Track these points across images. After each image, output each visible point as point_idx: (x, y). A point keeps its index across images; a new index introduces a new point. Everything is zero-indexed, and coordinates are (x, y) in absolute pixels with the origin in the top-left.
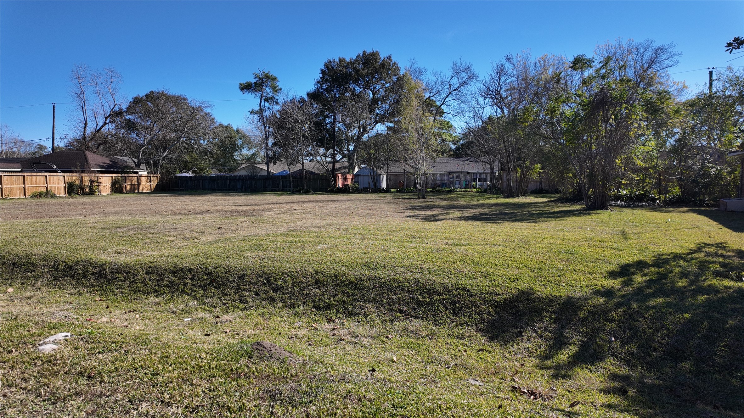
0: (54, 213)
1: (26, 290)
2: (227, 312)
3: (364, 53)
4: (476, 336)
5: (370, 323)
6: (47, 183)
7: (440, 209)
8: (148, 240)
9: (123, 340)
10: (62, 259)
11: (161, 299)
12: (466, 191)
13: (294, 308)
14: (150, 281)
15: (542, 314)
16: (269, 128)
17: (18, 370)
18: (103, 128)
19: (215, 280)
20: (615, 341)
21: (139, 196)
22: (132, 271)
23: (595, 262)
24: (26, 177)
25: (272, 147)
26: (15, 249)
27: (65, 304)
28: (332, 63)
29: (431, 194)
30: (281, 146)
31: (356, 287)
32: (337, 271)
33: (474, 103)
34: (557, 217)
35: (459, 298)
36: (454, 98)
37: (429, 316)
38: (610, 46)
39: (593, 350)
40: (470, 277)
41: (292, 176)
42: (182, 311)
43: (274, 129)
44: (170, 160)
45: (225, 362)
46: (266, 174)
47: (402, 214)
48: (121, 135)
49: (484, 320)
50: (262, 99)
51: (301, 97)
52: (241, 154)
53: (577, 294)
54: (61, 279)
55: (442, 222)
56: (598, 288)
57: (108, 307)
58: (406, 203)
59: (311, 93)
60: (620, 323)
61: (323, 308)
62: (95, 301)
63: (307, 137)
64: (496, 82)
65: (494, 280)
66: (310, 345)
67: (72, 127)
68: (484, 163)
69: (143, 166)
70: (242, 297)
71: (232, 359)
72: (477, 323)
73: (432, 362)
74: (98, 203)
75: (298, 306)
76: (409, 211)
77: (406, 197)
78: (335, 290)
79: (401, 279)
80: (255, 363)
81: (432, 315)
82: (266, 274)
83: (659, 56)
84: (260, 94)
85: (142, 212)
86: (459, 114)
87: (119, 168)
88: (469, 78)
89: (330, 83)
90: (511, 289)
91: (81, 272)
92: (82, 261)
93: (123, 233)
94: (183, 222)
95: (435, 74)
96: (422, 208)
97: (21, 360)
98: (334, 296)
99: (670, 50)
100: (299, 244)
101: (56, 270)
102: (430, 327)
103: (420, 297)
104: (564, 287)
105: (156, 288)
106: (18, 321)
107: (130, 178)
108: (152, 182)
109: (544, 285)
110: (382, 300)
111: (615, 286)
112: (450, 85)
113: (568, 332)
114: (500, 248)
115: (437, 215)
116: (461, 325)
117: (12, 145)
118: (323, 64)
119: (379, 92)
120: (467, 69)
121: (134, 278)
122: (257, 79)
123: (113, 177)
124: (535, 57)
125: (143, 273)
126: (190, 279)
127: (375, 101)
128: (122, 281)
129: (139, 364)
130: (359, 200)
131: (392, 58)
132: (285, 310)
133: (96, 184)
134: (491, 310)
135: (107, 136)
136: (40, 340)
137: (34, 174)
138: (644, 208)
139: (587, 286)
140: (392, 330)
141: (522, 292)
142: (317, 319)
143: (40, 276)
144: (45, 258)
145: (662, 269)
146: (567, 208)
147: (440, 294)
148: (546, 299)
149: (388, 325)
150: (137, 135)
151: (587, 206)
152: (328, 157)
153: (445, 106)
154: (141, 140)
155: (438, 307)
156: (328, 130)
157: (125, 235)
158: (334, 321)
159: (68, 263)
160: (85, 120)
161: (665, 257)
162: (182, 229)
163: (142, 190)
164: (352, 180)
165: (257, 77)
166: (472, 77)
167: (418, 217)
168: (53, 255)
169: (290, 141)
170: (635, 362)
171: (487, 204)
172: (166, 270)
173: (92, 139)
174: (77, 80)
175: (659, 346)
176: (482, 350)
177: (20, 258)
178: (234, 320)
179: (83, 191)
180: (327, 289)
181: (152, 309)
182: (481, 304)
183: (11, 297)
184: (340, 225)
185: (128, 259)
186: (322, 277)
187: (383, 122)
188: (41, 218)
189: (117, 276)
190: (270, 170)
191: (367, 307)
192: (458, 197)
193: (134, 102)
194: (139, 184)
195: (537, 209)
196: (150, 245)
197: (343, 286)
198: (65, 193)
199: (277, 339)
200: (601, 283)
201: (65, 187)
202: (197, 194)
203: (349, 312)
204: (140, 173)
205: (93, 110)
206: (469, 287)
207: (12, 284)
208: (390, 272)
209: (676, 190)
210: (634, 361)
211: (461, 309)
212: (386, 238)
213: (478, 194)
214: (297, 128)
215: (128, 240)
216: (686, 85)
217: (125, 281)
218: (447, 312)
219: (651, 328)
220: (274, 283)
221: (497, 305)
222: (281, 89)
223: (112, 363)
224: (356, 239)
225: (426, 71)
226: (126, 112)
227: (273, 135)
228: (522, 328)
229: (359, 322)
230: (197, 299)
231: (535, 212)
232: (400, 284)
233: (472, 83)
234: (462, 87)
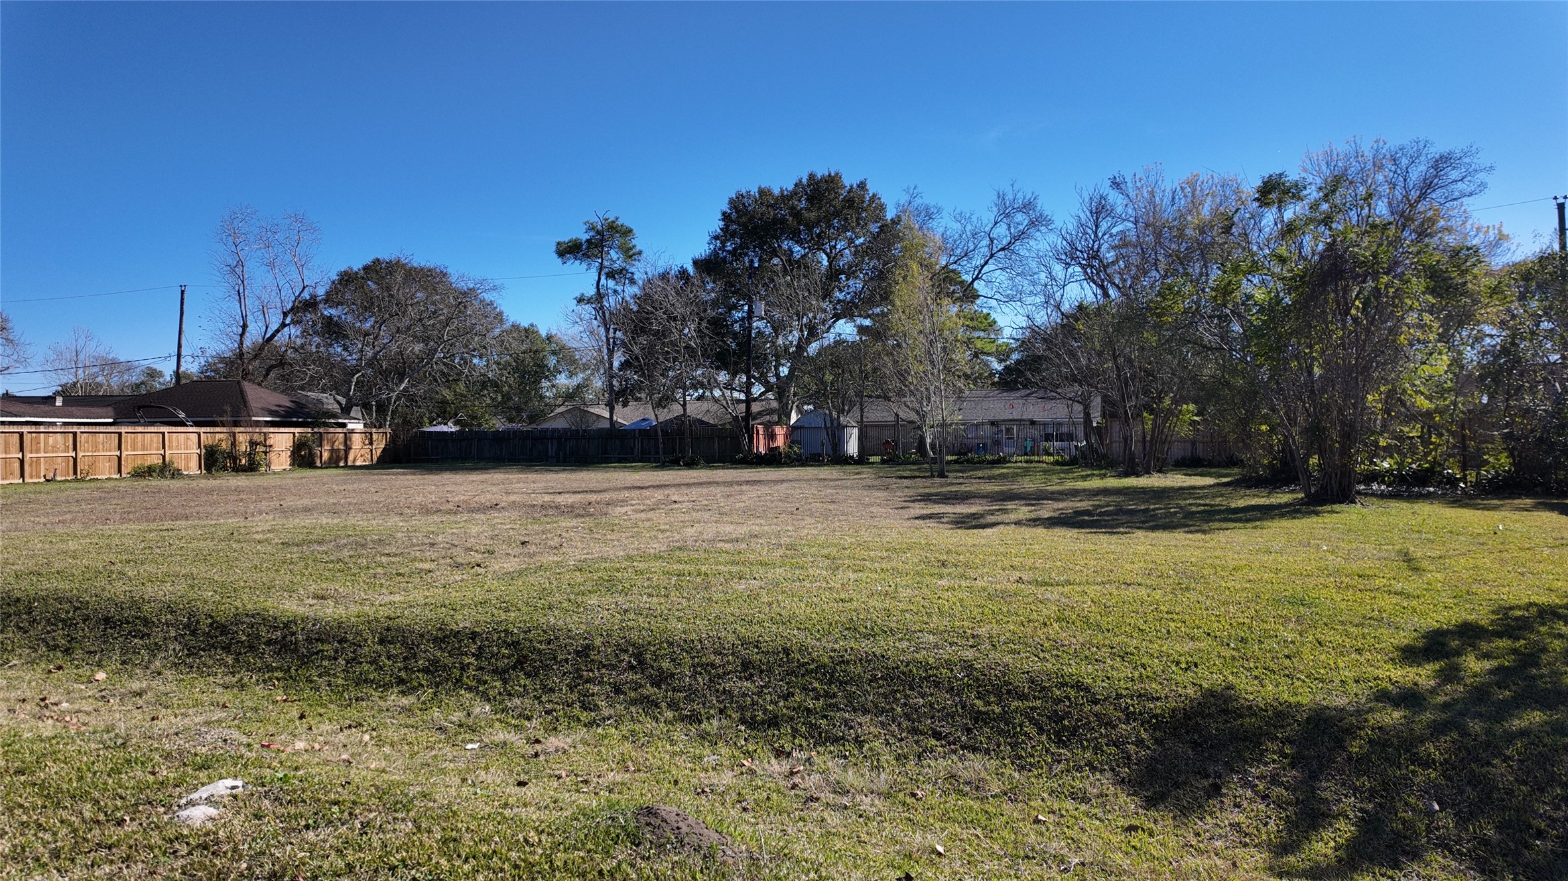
0: (180, 511)
1: (131, 677)
2: (555, 729)
3: (812, 176)
4: (1116, 795)
5: (870, 761)
6: (164, 447)
7: (984, 501)
8: (379, 570)
9: (353, 797)
10: (205, 610)
11: (412, 699)
12: (1031, 462)
13: (700, 722)
14: (389, 659)
15: (1261, 744)
16: (615, 333)
17: (140, 866)
18: (279, 335)
19: (525, 657)
20: (1441, 811)
21: (348, 474)
22: (350, 637)
23: (1361, 625)
24: (124, 435)
25: (620, 370)
26: (108, 587)
27: (212, 708)
28: (746, 200)
29: (957, 467)
30: (640, 370)
31: (832, 676)
32: (789, 640)
33: (1043, 276)
34: (1248, 521)
35: (1068, 707)
36: (1001, 266)
37: (1002, 748)
38: (1335, 155)
39: (1392, 831)
40: (1086, 657)
41: (662, 431)
42: (460, 726)
43: (625, 333)
44: (411, 399)
45: (582, 854)
46: (607, 425)
47: (903, 511)
48: (314, 350)
49: (1129, 758)
50: (603, 273)
51: (682, 267)
52: (553, 386)
53: (1337, 699)
54: (202, 653)
55: (995, 530)
56: (1385, 685)
57: (302, 717)
58: (906, 487)
59: (702, 261)
60: (1447, 770)
61: (763, 723)
62: (275, 702)
63: (693, 348)
64: (1089, 231)
65: (1143, 666)
66: (745, 809)
67: (218, 332)
68: (1070, 402)
69: (356, 411)
70: (585, 695)
71: (597, 846)
72: (1114, 764)
73: (1027, 857)
74: (267, 489)
75: (708, 718)
76: (916, 505)
77: (905, 474)
78: (788, 683)
79: (931, 661)
80: (649, 858)
81: (1010, 744)
82: (634, 645)
83: (1442, 173)
84: (597, 264)
85: (360, 508)
86: (1011, 299)
87: (308, 415)
88: (1032, 223)
89: (741, 239)
90: (1185, 687)
91: (244, 638)
92: (247, 615)
93: (326, 553)
94: (449, 530)
95: (959, 218)
96: (946, 499)
97: (145, 842)
98: (786, 697)
99: (1467, 160)
100: (699, 580)
101: (193, 633)
102: (1007, 772)
103: (978, 702)
104: (1304, 681)
105: (403, 674)
106: (130, 749)
107: (330, 436)
108: (375, 443)
109: (1256, 677)
110: (893, 709)
111: (1421, 681)
112: (992, 240)
113: (1327, 789)
114: (1143, 592)
115: (982, 516)
116: (1079, 769)
117: (96, 369)
118: (727, 200)
119: (842, 255)
120: (1027, 207)
121: (354, 652)
122: (592, 233)
123: (297, 435)
124: (1171, 179)
125: (373, 642)
126: (473, 655)
127: (834, 274)
128: (329, 658)
129: (399, 856)
130: (805, 480)
131: (868, 187)
132: (679, 726)
133: (263, 449)
134: (1144, 735)
135: (286, 351)
136: (180, 797)
137: (140, 429)
138: (1434, 498)
139: (1357, 681)
140: (921, 778)
141: (1211, 693)
142: (751, 748)
143: (160, 646)
144: (169, 606)
145: (1523, 642)
146: (1263, 500)
147: (1023, 697)
148: (1266, 711)
149: (911, 765)
150: (345, 349)
151: (1306, 496)
152: (735, 389)
153: (982, 282)
154: (352, 360)
155: (1021, 726)
156: (735, 335)
157: (332, 558)
158: (789, 755)
159: (218, 619)
160: (244, 318)
161: (1519, 613)
162: (448, 546)
163: (354, 460)
164: (786, 436)
165: (593, 229)
166: (1039, 222)
167: (940, 518)
168: (185, 602)
169: (658, 359)
170: (1499, 862)
171: (1084, 490)
172: (422, 636)
173: (255, 357)
174: (230, 239)
175: (1549, 826)
176: (1131, 829)
177: (120, 607)
178: (572, 750)
179: (235, 463)
180: (769, 682)
181: (394, 721)
182: (1120, 722)
183: (101, 691)
184: (778, 536)
185: (341, 610)
186: (757, 654)
187: (850, 317)
188: (154, 520)
189: (320, 646)
190: (615, 418)
191: (860, 724)
192: (1017, 475)
193: (340, 281)
194: (348, 448)
195: (1198, 502)
196: (383, 581)
197: (803, 675)
198: (200, 467)
199: (671, 795)
200: (1388, 673)
201: (200, 456)
202: (467, 469)
203: (820, 734)
204: (350, 426)
205: (259, 298)
206: (1089, 681)
207: (104, 663)
208: (905, 644)
209: (1503, 461)
210: (1494, 862)
211: (1074, 732)
212: (884, 566)
213: (1058, 468)
214: (674, 330)
215: (339, 570)
216: (1505, 231)
217: (336, 659)
218: (1044, 737)
219: (1526, 784)
220: (652, 667)
221: (1155, 723)
222: (640, 253)
223: (339, 851)
224: (818, 567)
225: (939, 211)
226: (326, 301)
227: (624, 345)
228: (1220, 777)
229: (845, 757)
230: (489, 700)
231: (1194, 509)
232: (930, 672)
233: (1038, 234)
234: (1018, 243)
